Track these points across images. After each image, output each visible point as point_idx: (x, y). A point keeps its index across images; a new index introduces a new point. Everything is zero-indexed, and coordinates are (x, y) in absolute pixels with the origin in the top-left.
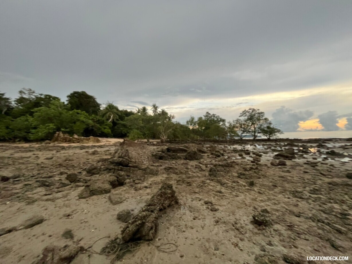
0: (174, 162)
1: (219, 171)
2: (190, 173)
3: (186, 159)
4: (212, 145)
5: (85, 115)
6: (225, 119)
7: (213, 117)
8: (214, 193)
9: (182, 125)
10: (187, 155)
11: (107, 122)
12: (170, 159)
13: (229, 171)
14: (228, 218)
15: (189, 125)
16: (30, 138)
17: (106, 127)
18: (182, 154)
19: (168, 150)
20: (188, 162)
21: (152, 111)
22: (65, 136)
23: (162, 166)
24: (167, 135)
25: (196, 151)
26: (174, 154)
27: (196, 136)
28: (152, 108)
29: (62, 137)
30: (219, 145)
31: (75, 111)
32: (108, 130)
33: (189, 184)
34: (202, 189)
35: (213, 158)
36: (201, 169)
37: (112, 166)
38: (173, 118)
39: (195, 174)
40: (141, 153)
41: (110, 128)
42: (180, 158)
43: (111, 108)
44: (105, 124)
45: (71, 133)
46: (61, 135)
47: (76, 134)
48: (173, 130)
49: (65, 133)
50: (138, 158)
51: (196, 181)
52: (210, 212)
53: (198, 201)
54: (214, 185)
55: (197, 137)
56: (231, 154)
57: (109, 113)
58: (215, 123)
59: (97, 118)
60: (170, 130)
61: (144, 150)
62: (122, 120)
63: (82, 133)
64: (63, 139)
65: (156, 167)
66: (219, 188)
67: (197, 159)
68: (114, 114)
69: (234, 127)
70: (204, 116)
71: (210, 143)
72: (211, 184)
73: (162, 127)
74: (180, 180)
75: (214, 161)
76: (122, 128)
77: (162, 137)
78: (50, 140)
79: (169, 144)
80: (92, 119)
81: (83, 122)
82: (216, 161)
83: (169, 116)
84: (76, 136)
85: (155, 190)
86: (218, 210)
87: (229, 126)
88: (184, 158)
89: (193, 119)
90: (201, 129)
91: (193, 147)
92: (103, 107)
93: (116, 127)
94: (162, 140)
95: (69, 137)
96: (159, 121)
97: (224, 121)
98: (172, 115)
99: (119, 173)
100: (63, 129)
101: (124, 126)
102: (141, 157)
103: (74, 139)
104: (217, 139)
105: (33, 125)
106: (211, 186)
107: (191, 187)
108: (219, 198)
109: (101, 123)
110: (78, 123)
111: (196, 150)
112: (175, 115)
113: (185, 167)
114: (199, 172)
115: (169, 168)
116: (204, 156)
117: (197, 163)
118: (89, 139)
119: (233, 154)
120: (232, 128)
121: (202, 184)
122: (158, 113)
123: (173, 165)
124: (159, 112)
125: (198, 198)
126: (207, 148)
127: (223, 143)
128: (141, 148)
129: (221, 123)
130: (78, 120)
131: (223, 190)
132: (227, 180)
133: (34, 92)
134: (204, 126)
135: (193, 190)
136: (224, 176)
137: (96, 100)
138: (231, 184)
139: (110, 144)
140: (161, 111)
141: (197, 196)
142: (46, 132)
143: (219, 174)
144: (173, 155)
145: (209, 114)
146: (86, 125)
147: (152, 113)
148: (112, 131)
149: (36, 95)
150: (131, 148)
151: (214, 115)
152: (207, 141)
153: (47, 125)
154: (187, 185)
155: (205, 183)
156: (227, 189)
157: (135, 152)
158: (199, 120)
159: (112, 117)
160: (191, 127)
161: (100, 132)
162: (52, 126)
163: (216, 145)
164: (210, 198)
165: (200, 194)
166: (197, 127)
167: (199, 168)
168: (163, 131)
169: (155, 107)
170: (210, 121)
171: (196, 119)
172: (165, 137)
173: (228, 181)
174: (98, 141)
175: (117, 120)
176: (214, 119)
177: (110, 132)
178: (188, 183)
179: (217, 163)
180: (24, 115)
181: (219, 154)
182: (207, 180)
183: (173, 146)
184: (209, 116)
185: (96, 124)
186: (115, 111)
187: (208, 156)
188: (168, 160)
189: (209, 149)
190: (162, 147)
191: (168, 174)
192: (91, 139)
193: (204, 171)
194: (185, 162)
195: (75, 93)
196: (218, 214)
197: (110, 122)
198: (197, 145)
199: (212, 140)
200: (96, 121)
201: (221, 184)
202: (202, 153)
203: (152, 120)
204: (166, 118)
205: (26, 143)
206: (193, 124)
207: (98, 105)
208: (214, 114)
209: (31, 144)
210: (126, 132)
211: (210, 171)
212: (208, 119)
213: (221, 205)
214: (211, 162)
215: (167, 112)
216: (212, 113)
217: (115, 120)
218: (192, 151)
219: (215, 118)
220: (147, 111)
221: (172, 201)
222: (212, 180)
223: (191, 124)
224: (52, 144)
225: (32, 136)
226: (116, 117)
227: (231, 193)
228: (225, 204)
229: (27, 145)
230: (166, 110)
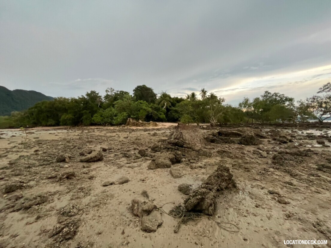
0: (227, 146)
1: (288, 160)
2: (247, 158)
3: (240, 143)
4: (274, 129)
5: (146, 104)
6: (293, 98)
7: (274, 97)
8: (281, 183)
9: (233, 108)
10: (242, 139)
11: (162, 109)
12: (223, 142)
13: (302, 161)
14: (305, 216)
15: (243, 108)
16: (113, 123)
17: (161, 113)
18: (236, 138)
19: (220, 133)
20: (243, 147)
21: (201, 96)
22: (134, 121)
23: (215, 149)
24: (217, 119)
25: (254, 136)
26: (225, 137)
27: (252, 119)
28: (200, 93)
29: (132, 122)
30: (284, 130)
31: (139, 101)
32: (163, 116)
33: (247, 170)
34: (264, 177)
35: (276, 144)
36: (261, 155)
37: (169, 146)
38: (223, 101)
39: (253, 160)
40: (194, 136)
41: (165, 114)
42: (233, 142)
43: (165, 96)
44: (161, 110)
45: (137, 119)
46: (131, 120)
47: (141, 119)
48: (223, 113)
49: (134, 119)
50: (191, 140)
51: (255, 167)
52: (278, 203)
53: (260, 189)
54: (281, 174)
55: (253, 121)
56: (304, 141)
57: (163, 101)
58: (278, 103)
59: (154, 106)
60: (221, 113)
61: (197, 133)
62: (174, 107)
63: (144, 119)
64: (133, 124)
65: (208, 149)
66: (288, 178)
67: (254, 145)
68: (167, 102)
69: (308, 107)
70: (261, 96)
71: (271, 127)
72: (276, 173)
73: (212, 111)
74: (235, 165)
75: (278, 148)
76: (174, 114)
77: (212, 121)
78: (125, 124)
79: (220, 128)
80: (151, 107)
81: (145, 110)
82: (280, 148)
83: (219, 99)
84: (140, 121)
85: (211, 171)
86: (289, 203)
87: (299, 107)
88: (239, 142)
89: (247, 100)
90: (258, 111)
91: (249, 132)
92: (158, 96)
93: (169, 113)
94: (212, 123)
95: (136, 122)
96: (208, 105)
97: (291, 100)
98: (222, 99)
99: (177, 152)
100: (132, 116)
101: (176, 111)
102: (194, 140)
103: (139, 124)
104: (281, 122)
105: (114, 113)
106: (277, 175)
107: (249, 173)
108: (289, 190)
109: (157, 109)
110: (141, 111)
111: (253, 134)
112: (225, 98)
113: (240, 152)
114: (259, 158)
115: (222, 152)
116: (263, 141)
117: (254, 149)
118: (150, 123)
119: (307, 141)
120: (304, 109)
121: (264, 172)
122: (207, 98)
123: (226, 148)
124: (208, 96)
125: (260, 186)
126: (267, 132)
127: (290, 127)
128: (194, 131)
129: (287, 103)
130: (142, 109)
131: (295, 182)
132: (299, 171)
133: (114, 90)
134: (263, 108)
135: (253, 177)
136: (295, 166)
137: (153, 91)
138: (307, 177)
139: (165, 127)
140: (210, 95)
141: (259, 183)
142: (122, 119)
143: (287, 163)
144: (226, 139)
145: (269, 93)
146: (147, 112)
147: (201, 98)
148: (166, 116)
149: (115, 92)
150: (184, 131)
151: (276, 94)
152: (266, 125)
153: (122, 113)
154: (245, 171)
155: (268, 171)
156: (301, 181)
157: (188, 135)
158: (254, 102)
159: (165, 104)
160: (244, 110)
161: (157, 118)
162: (125, 114)
163: (279, 130)
164: (276, 188)
165: (262, 182)
166: (253, 109)
167: (258, 154)
168: (212, 115)
169: (204, 91)
170: (270, 101)
171: (251, 101)
172: (215, 121)
173: (302, 172)
174: (156, 125)
175: (170, 107)
176: (276, 99)
177: (165, 117)
178: (246, 168)
179: (282, 150)
180: (109, 107)
181: (285, 140)
182: (269, 168)
183: (224, 130)
184: (269, 95)
185: (154, 111)
186: (168, 99)
187: (269, 141)
188: (220, 144)
189: (269, 133)
190: (213, 130)
191: (222, 157)
192: (151, 124)
193: (265, 157)
194: (240, 146)
195: (138, 87)
196: (289, 208)
197: (164, 109)
198: (254, 129)
199: (273, 124)
200: (154, 109)
201: (291, 175)
202: (261, 139)
203: (201, 104)
204: (216, 102)
205: (111, 126)
206: (247, 106)
207: (155, 95)
208: (277, 92)
209: (114, 127)
210: (177, 117)
211: (274, 158)
212: (267, 100)
213: (293, 199)
214: (273, 148)
215: (215, 95)
216: (272, 92)
217: (168, 107)
218: (248, 135)
219: (277, 97)
220: (196, 96)
221: (230, 184)
222: (278, 169)
223: (245, 107)
224: (126, 127)
225: (114, 122)
226: (169, 104)
227: (307, 187)
228: (299, 198)
229: (112, 128)
230: (216, 94)
